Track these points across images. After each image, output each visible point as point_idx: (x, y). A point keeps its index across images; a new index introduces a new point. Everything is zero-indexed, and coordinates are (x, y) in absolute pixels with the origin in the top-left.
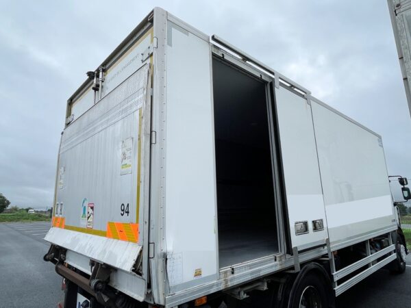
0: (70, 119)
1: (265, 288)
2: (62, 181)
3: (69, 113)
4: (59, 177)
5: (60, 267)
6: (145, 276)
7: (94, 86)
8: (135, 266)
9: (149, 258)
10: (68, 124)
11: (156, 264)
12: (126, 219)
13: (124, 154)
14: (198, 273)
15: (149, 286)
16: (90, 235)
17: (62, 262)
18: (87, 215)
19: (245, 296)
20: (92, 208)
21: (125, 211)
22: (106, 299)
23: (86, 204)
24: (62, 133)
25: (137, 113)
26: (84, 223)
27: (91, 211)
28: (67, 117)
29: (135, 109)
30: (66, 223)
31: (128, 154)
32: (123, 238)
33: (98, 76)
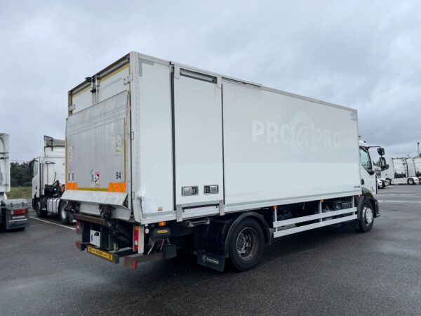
0: (71, 108)
1: (208, 223)
2: (71, 157)
3: (70, 103)
4: (68, 154)
5: (76, 214)
6: (130, 207)
7: (91, 89)
8: (124, 202)
9: (132, 199)
10: (71, 112)
11: (136, 203)
12: (119, 181)
13: (117, 144)
14: (160, 209)
15: (132, 213)
16: (97, 192)
17: (77, 212)
18: (95, 180)
19: (192, 226)
20: (98, 175)
21: (118, 176)
22: (110, 225)
23: (93, 173)
24: (67, 119)
25: (123, 121)
26: (93, 185)
27: (97, 177)
28: (69, 106)
29: (121, 117)
30: (79, 186)
31: (119, 144)
32: (118, 191)
33: (94, 81)
